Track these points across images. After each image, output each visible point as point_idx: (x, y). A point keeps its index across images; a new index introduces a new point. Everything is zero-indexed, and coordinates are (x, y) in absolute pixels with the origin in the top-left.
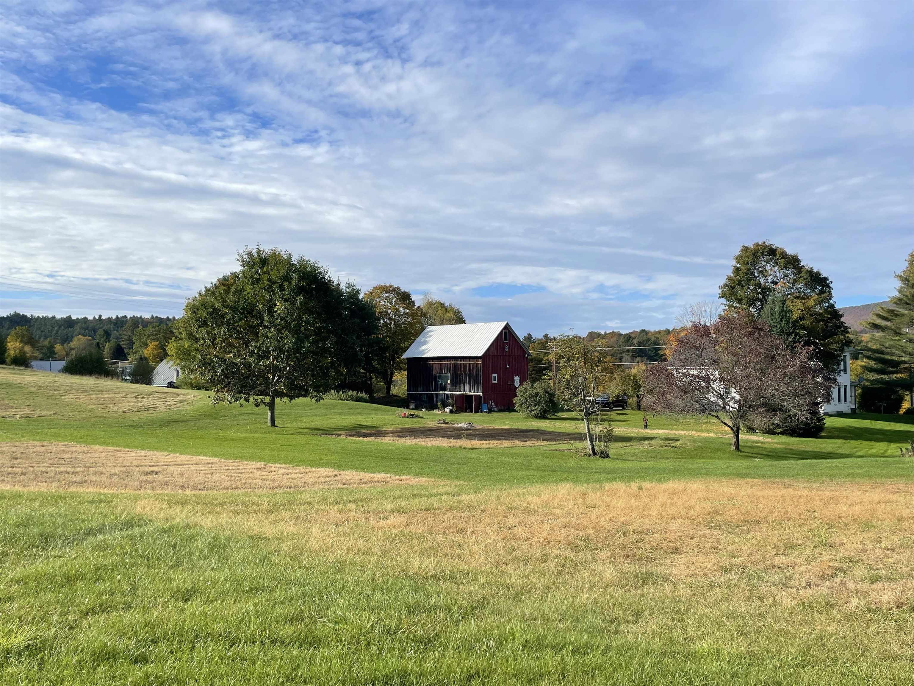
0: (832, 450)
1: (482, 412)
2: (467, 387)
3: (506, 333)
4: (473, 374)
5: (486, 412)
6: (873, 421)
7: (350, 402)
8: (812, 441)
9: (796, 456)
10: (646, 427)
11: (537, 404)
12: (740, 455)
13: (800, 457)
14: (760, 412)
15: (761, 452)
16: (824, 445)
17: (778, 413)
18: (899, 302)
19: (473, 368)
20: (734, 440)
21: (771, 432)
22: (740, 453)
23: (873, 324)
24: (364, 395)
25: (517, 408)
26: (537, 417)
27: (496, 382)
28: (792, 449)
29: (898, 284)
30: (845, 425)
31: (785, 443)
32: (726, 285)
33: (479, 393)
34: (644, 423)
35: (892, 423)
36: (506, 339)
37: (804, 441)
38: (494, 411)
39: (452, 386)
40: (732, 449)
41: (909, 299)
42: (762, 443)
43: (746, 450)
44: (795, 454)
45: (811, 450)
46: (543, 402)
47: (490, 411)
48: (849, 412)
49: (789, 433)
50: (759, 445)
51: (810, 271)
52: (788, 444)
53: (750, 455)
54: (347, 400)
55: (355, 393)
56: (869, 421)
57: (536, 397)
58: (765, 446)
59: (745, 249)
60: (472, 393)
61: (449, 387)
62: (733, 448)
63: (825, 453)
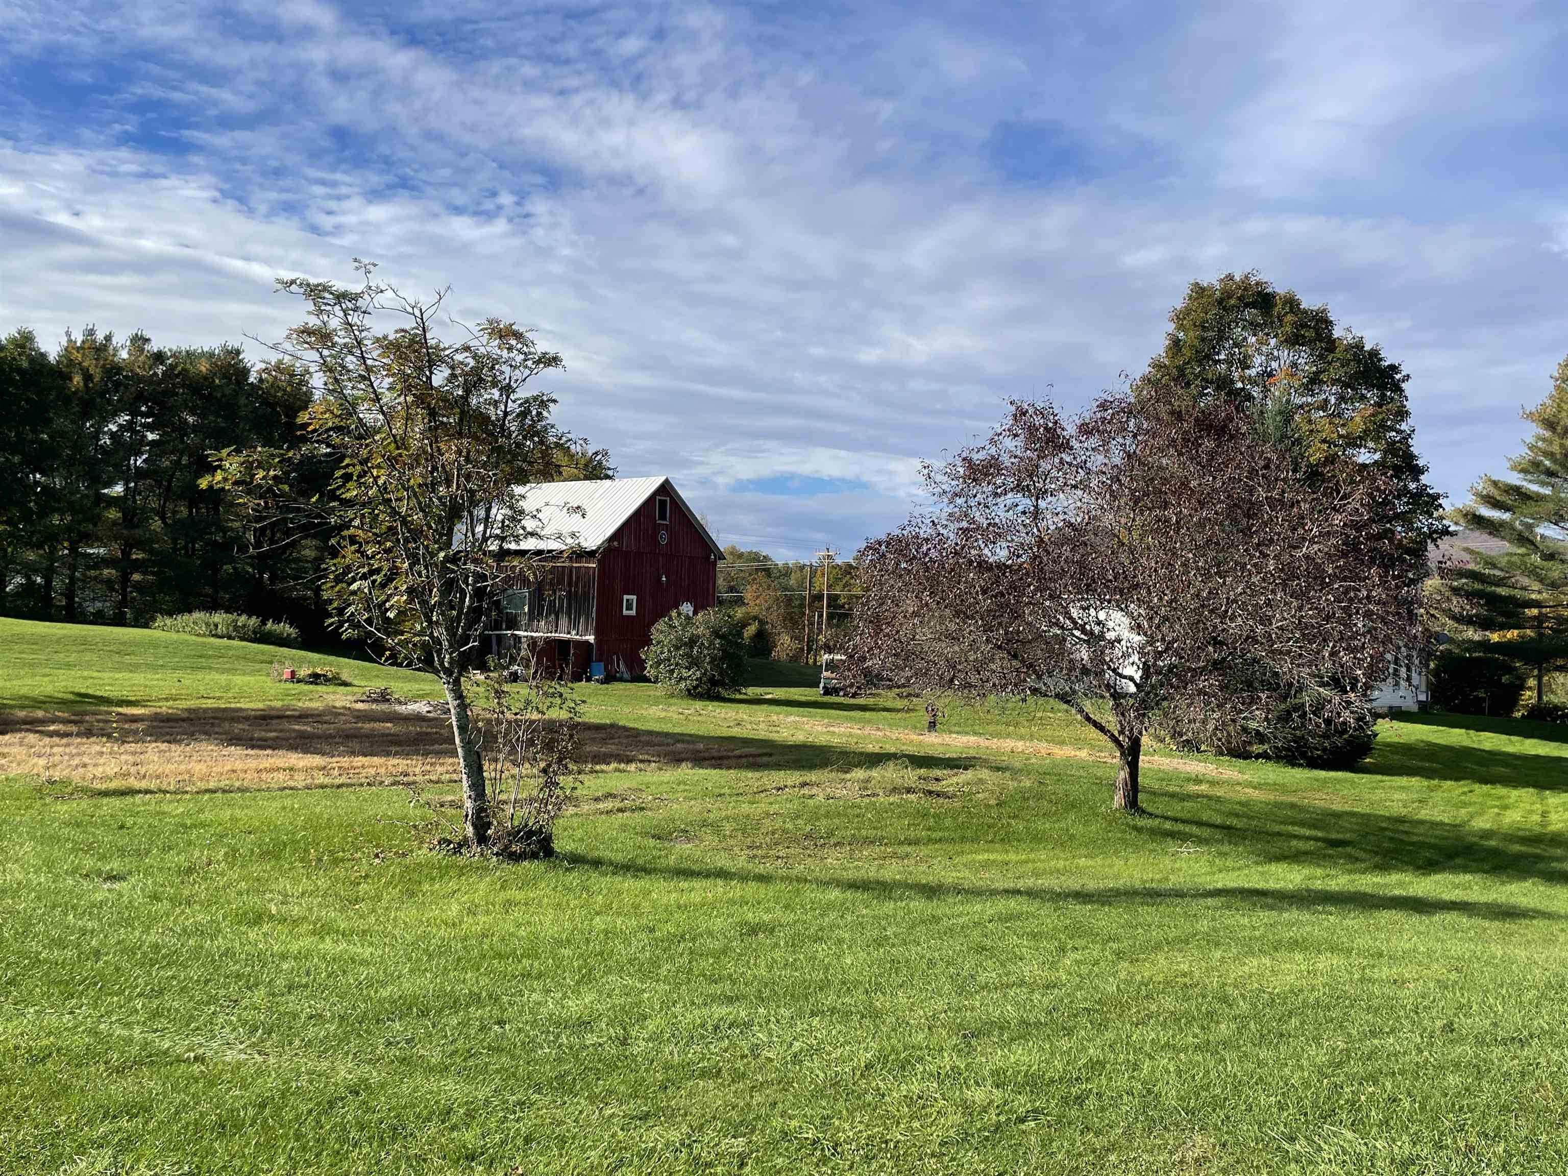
0: (1404, 811)
1: (589, 680)
2: (564, 622)
3: (663, 504)
4: (576, 592)
5: (597, 681)
6: (1472, 732)
7: (236, 643)
8: (1346, 780)
9: (1308, 832)
10: (932, 725)
11: (694, 663)
12: (1135, 828)
13: (1320, 834)
14: (1201, 692)
15: (1205, 817)
16: (1379, 794)
17: (1263, 696)
18: (1532, 468)
19: (577, 578)
20: (1123, 774)
21: (1240, 753)
22: (1141, 822)
23: (1474, 516)
24: (286, 629)
25: (649, 672)
26: (693, 694)
27: (633, 612)
28: (1293, 806)
29: (1533, 431)
30: (1413, 738)
31: (1275, 787)
32: (1147, 380)
33: (587, 637)
34: (928, 718)
35: (1514, 738)
36: (663, 516)
37: (1325, 781)
38: (621, 680)
39: (531, 619)
40: (1115, 805)
41: (1555, 461)
42: (1212, 783)
43: (1159, 807)
44: (1302, 824)
45: (1347, 808)
46: (708, 659)
47: (609, 678)
48: (1415, 708)
49: (1286, 757)
50: (1204, 787)
51: (1357, 347)
52: (1282, 788)
53: (1168, 825)
54: (230, 638)
55: (253, 621)
56: (1463, 731)
57: (692, 648)
58: (1219, 792)
59: (1199, 291)
60: (573, 636)
61: (524, 621)
62: (1118, 800)
63: (1389, 818)
